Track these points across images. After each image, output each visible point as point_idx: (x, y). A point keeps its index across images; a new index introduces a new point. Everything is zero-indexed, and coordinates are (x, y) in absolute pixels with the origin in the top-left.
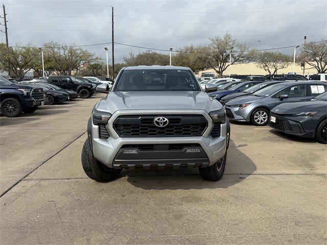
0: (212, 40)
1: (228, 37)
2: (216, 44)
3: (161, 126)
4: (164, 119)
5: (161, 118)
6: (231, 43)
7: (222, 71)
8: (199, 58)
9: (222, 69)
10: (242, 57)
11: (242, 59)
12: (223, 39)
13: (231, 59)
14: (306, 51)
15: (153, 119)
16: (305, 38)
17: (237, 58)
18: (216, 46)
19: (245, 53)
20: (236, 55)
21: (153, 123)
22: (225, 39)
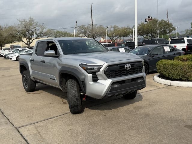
0: (20, 21)
1: (31, 20)
2: (23, 24)
3: (128, 69)
4: (129, 65)
5: (128, 65)
6: (35, 24)
7: (30, 44)
8: (11, 34)
9: (29, 42)
10: (43, 34)
11: (43, 35)
12: (28, 21)
13: (35, 35)
14: (80, 31)
15: (124, 66)
16: (76, 22)
17: (39, 34)
18: (24, 26)
19: (44, 31)
20: (38, 32)
21: (124, 68)
22: (29, 21)
